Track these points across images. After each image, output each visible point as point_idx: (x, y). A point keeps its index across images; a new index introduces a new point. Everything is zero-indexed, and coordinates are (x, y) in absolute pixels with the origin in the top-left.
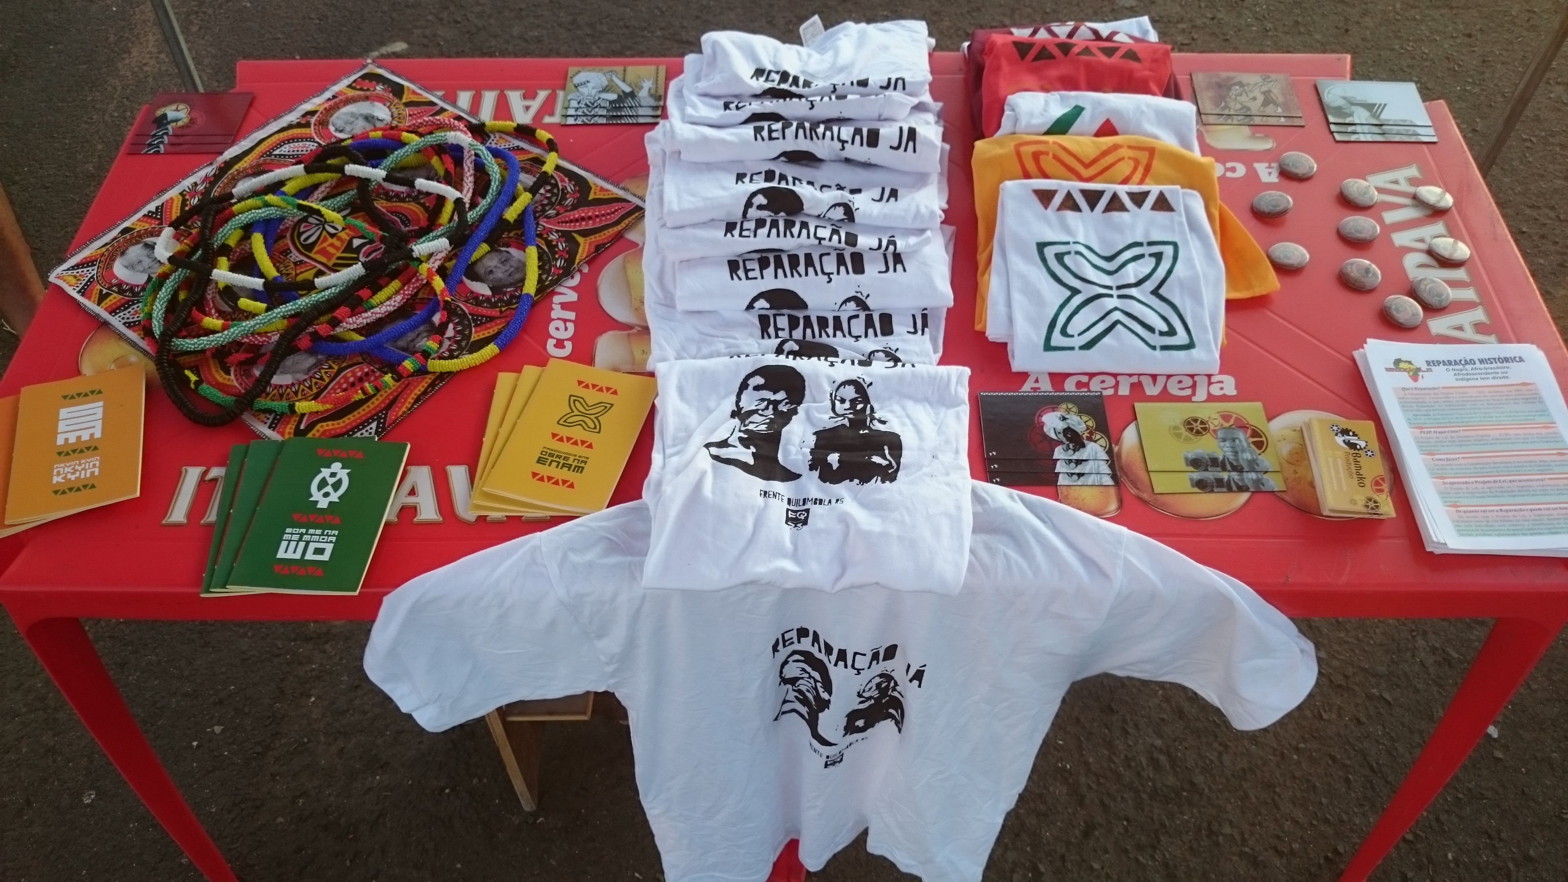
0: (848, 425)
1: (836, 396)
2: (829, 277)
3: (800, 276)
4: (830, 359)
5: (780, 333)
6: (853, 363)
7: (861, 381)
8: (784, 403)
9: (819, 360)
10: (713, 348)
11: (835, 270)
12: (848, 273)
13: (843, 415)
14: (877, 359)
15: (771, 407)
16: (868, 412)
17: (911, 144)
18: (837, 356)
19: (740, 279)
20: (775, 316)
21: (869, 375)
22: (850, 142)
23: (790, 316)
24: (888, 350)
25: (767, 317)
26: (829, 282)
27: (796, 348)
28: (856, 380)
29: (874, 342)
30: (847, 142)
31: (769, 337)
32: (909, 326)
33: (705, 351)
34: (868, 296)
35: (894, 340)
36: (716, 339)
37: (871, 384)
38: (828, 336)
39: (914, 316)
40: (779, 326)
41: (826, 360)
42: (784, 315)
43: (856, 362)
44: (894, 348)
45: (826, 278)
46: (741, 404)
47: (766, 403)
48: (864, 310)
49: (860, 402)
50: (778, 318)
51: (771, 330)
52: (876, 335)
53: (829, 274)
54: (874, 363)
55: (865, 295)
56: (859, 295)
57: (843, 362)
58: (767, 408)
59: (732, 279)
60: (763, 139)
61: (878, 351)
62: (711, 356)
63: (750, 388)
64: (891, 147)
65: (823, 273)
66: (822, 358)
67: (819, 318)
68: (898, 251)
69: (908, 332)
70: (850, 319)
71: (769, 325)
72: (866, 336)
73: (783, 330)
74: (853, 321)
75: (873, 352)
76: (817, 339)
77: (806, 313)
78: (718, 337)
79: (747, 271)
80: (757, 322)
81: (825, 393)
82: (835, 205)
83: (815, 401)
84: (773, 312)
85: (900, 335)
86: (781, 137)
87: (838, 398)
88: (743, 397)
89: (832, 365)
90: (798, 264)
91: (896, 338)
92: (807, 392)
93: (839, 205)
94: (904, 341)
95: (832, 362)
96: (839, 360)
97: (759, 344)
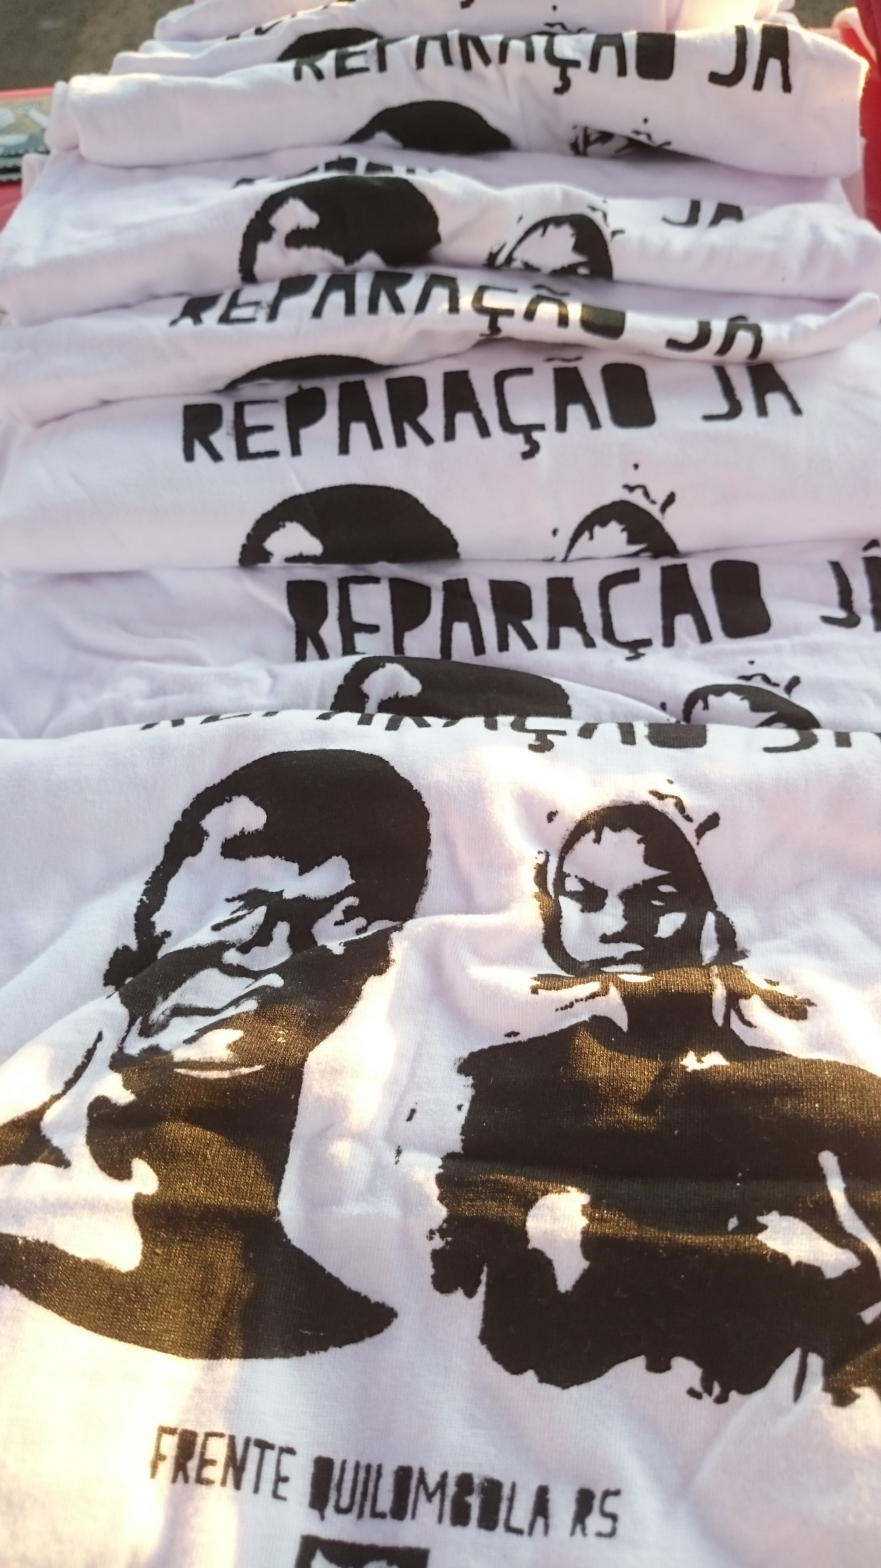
0: (622, 1021)
1: (561, 876)
2: (529, 440)
3: (428, 440)
4: (533, 722)
5: (361, 640)
6: (628, 735)
7: (668, 808)
8: (337, 913)
9: (492, 725)
10: (107, 696)
11: (548, 416)
12: (595, 423)
13: (596, 967)
14: (723, 719)
15: (282, 930)
16: (709, 950)
17: (774, 66)
18: (565, 712)
19: (216, 457)
20: (344, 585)
21: (702, 785)
22: (586, 64)
23: (396, 584)
24: (757, 683)
25: (318, 589)
26: (526, 455)
27: (412, 686)
28: (646, 808)
29: (699, 659)
30: (576, 64)
31: (323, 654)
32: (824, 603)
33: (78, 708)
34: (671, 499)
35: (779, 650)
36: (125, 666)
37: (712, 821)
38: (531, 644)
39: (836, 567)
40: (359, 616)
41: (518, 726)
42: (376, 580)
43: (641, 731)
44: (783, 678)
45: (518, 442)
46: (161, 921)
47: (260, 912)
48: (656, 556)
49: (671, 905)
50: (355, 591)
51: (330, 631)
52: (705, 636)
53: (527, 430)
54: (713, 731)
55: (660, 497)
56: (637, 498)
57: (587, 731)
58: (263, 937)
59: (189, 456)
60: (319, 75)
61: (719, 690)
62: (94, 723)
63: (212, 846)
64: (715, 78)
65: (507, 425)
66: (504, 721)
67: (497, 587)
68: (765, 353)
69: (827, 620)
70: (607, 584)
71: (324, 615)
72: (669, 639)
73: (373, 629)
74: (617, 594)
75: (699, 696)
76: (493, 657)
77: (455, 572)
78: (136, 658)
79: (242, 433)
80: (282, 606)
81: (510, 866)
82: (544, 224)
83: (470, 907)
84: (341, 570)
85: (797, 630)
86: (374, 66)
87: (572, 885)
88: (176, 887)
89: (543, 744)
90: (422, 405)
91: (783, 642)
92: (436, 864)
93: (558, 221)
94: (815, 650)
95: (542, 734)
96: (572, 726)
97: (274, 676)
